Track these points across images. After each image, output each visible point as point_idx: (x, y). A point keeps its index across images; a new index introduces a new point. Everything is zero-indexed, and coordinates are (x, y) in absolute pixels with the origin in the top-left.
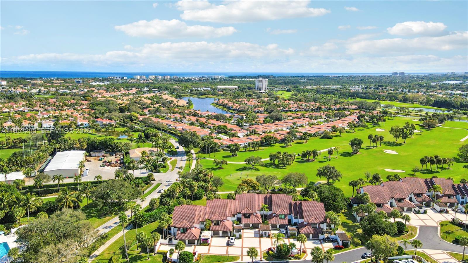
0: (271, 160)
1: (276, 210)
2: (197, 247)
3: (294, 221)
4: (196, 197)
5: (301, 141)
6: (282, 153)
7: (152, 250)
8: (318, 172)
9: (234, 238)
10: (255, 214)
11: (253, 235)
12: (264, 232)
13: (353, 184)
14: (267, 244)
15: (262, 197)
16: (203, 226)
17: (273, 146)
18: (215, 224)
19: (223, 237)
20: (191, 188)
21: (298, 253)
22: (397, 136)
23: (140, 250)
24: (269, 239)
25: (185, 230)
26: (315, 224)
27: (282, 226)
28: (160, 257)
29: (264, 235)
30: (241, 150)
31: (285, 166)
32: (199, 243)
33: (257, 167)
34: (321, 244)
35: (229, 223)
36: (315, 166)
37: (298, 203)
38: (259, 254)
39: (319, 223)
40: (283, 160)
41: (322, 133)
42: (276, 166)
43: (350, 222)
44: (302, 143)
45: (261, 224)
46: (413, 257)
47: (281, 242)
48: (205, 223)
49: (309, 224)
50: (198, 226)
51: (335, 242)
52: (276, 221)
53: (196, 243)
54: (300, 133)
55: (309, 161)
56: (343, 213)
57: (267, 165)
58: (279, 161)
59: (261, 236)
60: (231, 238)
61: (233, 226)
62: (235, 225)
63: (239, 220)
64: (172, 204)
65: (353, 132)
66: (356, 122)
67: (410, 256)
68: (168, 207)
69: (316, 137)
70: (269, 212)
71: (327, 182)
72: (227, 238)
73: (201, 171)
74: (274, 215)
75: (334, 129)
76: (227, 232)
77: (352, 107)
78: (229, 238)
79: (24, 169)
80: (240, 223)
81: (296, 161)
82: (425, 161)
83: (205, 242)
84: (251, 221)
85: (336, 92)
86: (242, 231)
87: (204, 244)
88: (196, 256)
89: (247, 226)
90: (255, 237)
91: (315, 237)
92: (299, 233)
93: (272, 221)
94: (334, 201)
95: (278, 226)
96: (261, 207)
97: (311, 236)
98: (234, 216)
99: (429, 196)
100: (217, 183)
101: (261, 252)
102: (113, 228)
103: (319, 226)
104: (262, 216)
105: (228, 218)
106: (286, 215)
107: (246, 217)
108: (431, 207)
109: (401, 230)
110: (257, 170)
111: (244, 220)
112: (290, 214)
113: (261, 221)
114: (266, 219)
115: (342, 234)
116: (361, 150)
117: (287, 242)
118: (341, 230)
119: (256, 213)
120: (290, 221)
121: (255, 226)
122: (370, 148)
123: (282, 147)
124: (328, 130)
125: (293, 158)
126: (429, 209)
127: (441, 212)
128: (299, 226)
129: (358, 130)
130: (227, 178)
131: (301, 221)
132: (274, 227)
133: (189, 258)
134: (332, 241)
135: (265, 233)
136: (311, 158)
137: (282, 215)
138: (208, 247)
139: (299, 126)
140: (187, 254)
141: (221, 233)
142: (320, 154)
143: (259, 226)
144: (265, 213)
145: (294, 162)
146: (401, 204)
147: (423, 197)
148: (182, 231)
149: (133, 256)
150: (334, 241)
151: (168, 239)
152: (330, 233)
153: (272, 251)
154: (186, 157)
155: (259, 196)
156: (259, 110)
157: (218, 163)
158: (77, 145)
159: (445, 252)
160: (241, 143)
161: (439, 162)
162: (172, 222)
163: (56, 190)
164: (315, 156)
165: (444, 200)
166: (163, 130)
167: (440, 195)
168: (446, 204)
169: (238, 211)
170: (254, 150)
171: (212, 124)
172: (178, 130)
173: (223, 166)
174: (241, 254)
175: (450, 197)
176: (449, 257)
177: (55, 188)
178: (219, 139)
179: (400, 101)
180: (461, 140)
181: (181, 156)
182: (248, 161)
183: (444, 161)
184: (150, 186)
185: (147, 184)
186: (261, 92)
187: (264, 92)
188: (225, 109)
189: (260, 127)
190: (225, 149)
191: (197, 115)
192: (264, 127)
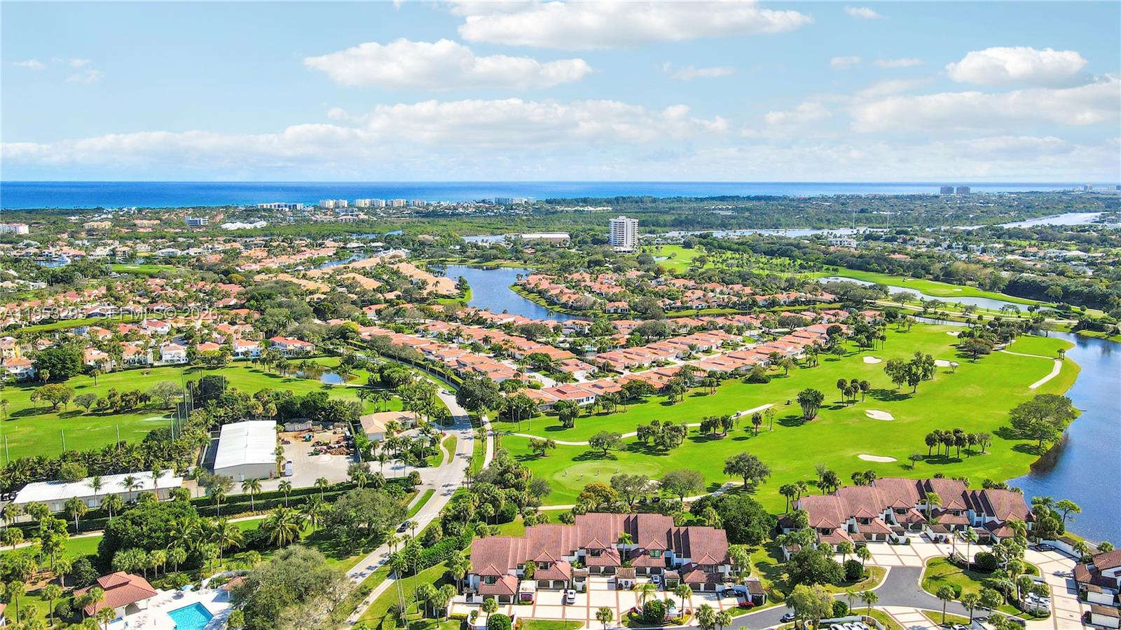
0: (640, 438)
1: (644, 543)
2: (513, 606)
3: (676, 560)
4: (503, 518)
5: (701, 390)
6: (662, 423)
7: (443, 613)
8: (726, 466)
9: (574, 591)
10: (609, 550)
11: (605, 586)
12: (624, 580)
13: (787, 491)
14: (628, 601)
15: (621, 518)
16: (521, 572)
17: (646, 402)
18: (541, 568)
19: (556, 589)
20: (494, 501)
21: (679, 616)
22: (898, 380)
23: (421, 613)
24: (632, 593)
25: (493, 580)
26: (709, 566)
27: (655, 570)
28: (456, 624)
29: (624, 586)
30: (582, 412)
31: (667, 450)
32: (516, 600)
33: (613, 453)
34: (719, 599)
35: (565, 566)
36: (727, 449)
37: (682, 530)
38: (615, 617)
39: (717, 565)
40: (663, 437)
41: (749, 370)
42: (651, 451)
43: (773, 562)
44: (705, 394)
45: (619, 566)
46: (863, 619)
47: (649, 598)
48: (525, 566)
49: (699, 567)
50: (514, 572)
51: (742, 596)
52: (645, 560)
53: (512, 602)
54: (703, 373)
55: (716, 437)
56: (764, 545)
57: (633, 448)
58: (655, 441)
59: (620, 587)
60: (569, 591)
61: (572, 570)
62: (575, 569)
63: (582, 560)
64: (463, 532)
65: (814, 366)
66: (825, 341)
67: (859, 617)
68: (458, 538)
69: (737, 378)
70: (633, 547)
71: (743, 484)
72: (562, 591)
73: (509, 467)
74: (641, 551)
75: (774, 359)
76: (561, 582)
77: (823, 297)
78: (566, 592)
79: (174, 464)
80: (584, 565)
81: (689, 438)
82: (935, 441)
83: (527, 599)
84: (602, 561)
85: (797, 252)
86: (586, 579)
87: (525, 602)
88: (514, 622)
89: (595, 571)
90: (609, 589)
91: (710, 588)
92: (682, 582)
93: (638, 562)
94: (746, 525)
95: (648, 570)
96: (619, 536)
97: (702, 586)
98: (572, 553)
99: (922, 511)
100: (540, 489)
101: (618, 613)
102: (367, 576)
103: (716, 569)
104: (621, 552)
105: (563, 558)
106: (662, 551)
107: (593, 555)
108: (922, 533)
109: (853, 574)
110: (613, 458)
111: (591, 560)
112: (667, 550)
113: (619, 562)
114: (628, 558)
115: (754, 583)
116: (820, 412)
117: (661, 596)
118: (755, 576)
119: (610, 548)
120: (668, 560)
121: (609, 571)
122: (841, 407)
123: (664, 404)
124: (763, 363)
125: (683, 434)
126: (918, 535)
127: (936, 541)
128: (683, 570)
129: (827, 360)
130: (557, 477)
131: (685, 561)
132: (641, 572)
133: (505, 625)
134: (737, 595)
135: (627, 583)
136: (720, 430)
137: (654, 550)
138: (531, 607)
139: (703, 351)
140: (501, 618)
141: (551, 583)
142: (738, 423)
143: (616, 571)
144: (627, 546)
145: (686, 440)
146: (866, 529)
147: (910, 514)
148: (488, 581)
149: (413, 622)
150: (739, 594)
151: (465, 595)
152: (734, 581)
153: (636, 612)
154: (472, 432)
155: (615, 517)
156: (618, 308)
157: (536, 446)
158: (260, 410)
159: (920, 610)
160: (581, 398)
161: (960, 441)
162: (471, 567)
163: (247, 506)
164: (726, 428)
165: (945, 519)
166: (418, 365)
167: (941, 510)
168: (947, 527)
169: (579, 545)
170: (607, 414)
171: (519, 349)
172: (449, 364)
173: (547, 451)
174: (586, 618)
175: (956, 513)
176: (923, 619)
177: (246, 503)
178: (536, 387)
179: (936, 279)
180: (1030, 387)
181: (463, 428)
182: (596, 442)
183: (972, 440)
184: (415, 495)
185: (409, 491)
186: (623, 249)
187: (630, 249)
188: (543, 302)
189: (618, 358)
190: (549, 410)
191: (483, 323)
192: (628, 356)
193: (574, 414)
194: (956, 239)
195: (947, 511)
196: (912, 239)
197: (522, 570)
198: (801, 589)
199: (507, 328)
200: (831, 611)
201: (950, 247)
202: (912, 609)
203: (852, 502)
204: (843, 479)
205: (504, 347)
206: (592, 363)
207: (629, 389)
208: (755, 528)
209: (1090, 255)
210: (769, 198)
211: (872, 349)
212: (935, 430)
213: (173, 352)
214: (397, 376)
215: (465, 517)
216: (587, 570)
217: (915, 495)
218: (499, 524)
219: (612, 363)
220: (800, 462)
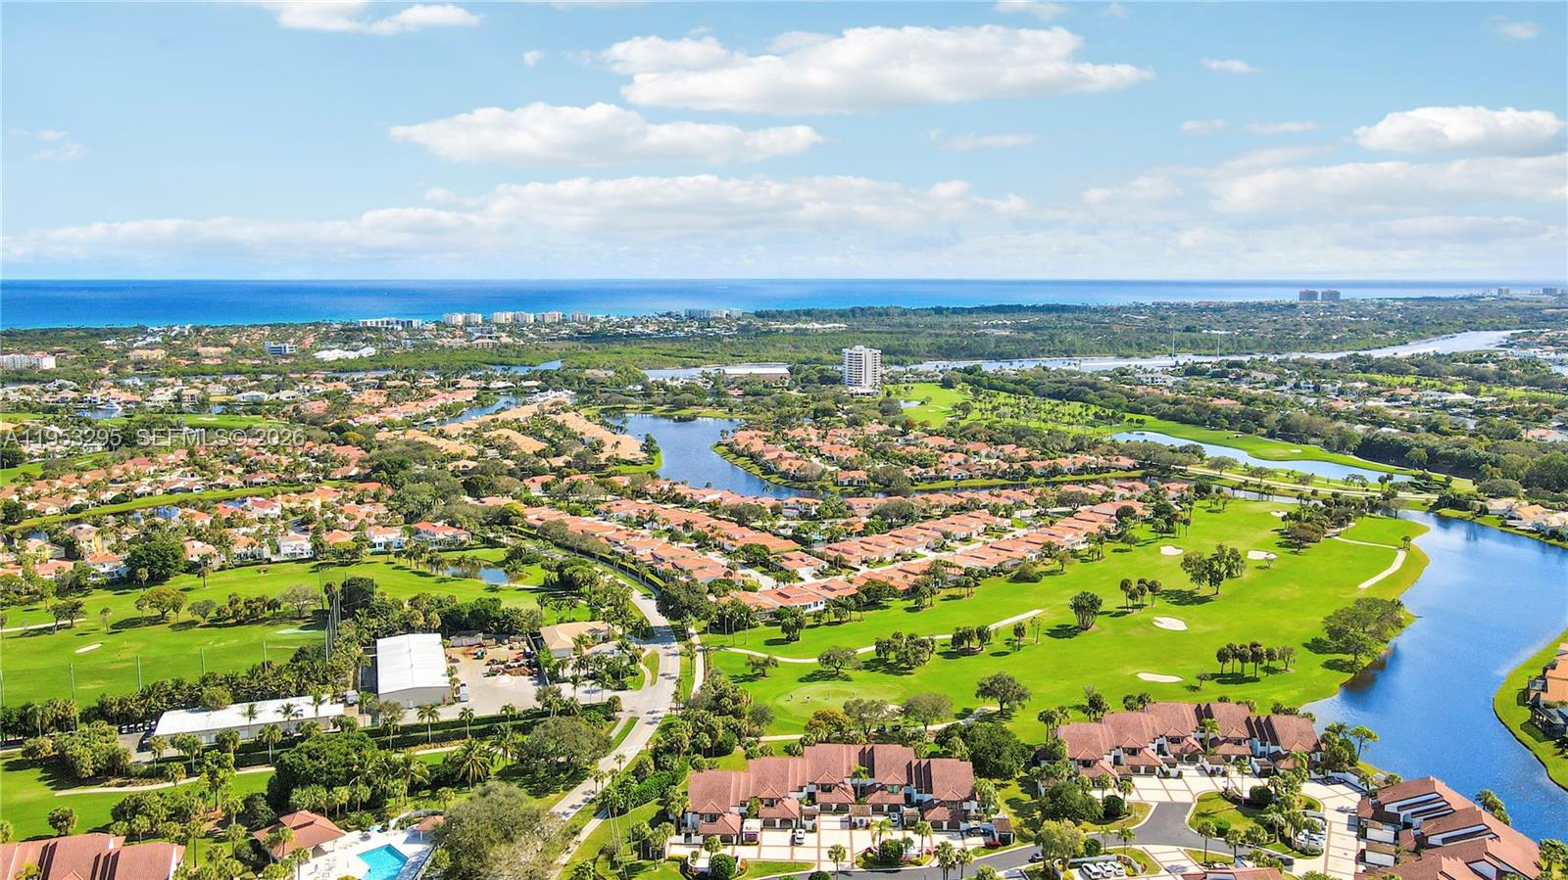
0: (879, 653)
1: (879, 778)
2: (737, 847)
3: (916, 797)
4: (721, 750)
5: (955, 591)
6: (905, 637)
7: (660, 854)
8: (979, 688)
9: (803, 831)
10: (842, 786)
11: (838, 825)
12: (858, 819)
13: (1047, 718)
14: (863, 841)
15: (855, 750)
16: (744, 810)
17: (887, 607)
18: (766, 805)
19: (782, 829)
20: (711, 731)
21: (918, 856)
22: (1198, 578)
23: (636, 854)
24: (867, 833)
25: (713, 818)
26: (953, 802)
27: (894, 808)
28: (675, 866)
29: (859, 825)
30: (810, 621)
31: (910, 668)
32: (740, 840)
33: (846, 672)
34: (963, 839)
35: (792, 804)
36: (982, 667)
37: (924, 762)
38: (848, 857)
39: (961, 802)
40: (906, 653)
41: (1016, 565)
42: (892, 669)
43: (1026, 798)
44: (960, 597)
45: (853, 803)
46: (1119, 858)
47: (886, 836)
48: (748, 804)
49: (942, 804)
50: (736, 810)
51: (989, 835)
52: (882, 797)
53: (735, 842)
54: (958, 570)
55: (969, 652)
56: (1018, 780)
57: (870, 666)
58: (897, 657)
59: (854, 826)
60: (797, 831)
61: (800, 808)
62: (804, 807)
63: (811, 796)
64: (676, 766)
65: (1098, 559)
66: (1114, 525)
67: (1114, 856)
68: (672, 773)
69: (1000, 576)
70: (869, 782)
71: (999, 709)
72: (790, 830)
73: (725, 690)
74: (877, 786)
75: (1049, 550)
76: (789, 821)
77: (1119, 463)
78: (794, 831)
79: (330, 687)
80: (814, 802)
81: (938, 654)
82: (1228, 656)
83: (751, 839)
84: (835, 798)
85: (1092, 395)
86: (817, 817)
87: (749, 843)
88: (739, 863)
89: (826, 809)
90: (842, 828)
91: (953, 826)
92: (923, 819)
93: (875, 798)
94: (997, 757)
95: (886, 807)
96: (854, 770)
97: (945, 824)
98: (800, 790)
99: (1201, 740)
100: (761, 716)
101: (852, 855)
102: (571, 815)
103: (962, 806)
104: (855, 788)
105: (791, 794)
106: (901, 787)
107: (824, 791)
108: (1198, 765)
109: (1113, 811)
110: (847, 679)
111: (821, 797)
112: (907, 785)
113: (853, 798)
114: (863, 795)
115: (1003, 821)
116: (1098, 619)
117: (898, 835)
118: (1005, 813)
119: (843, 783)
120: (908, 797)
121: (841, 809)
122: (1124, 613)
123: (909, 610)
124: (1034, 556)
125: (931, 649)
126: (1193, 767)
127: (1212, 774)
128: (924, 807)
129: (1115, 551)
130: (781, 702)
131: (927, 797)
132: (878, 809)
133: (729, 866)
134: (983, 834)
135: (861, 821)
136: (975, 644)
137: (893, 786)
138: (756, 848)
139: (961, 540)
140: (723, 859)
141: (778, 821)
142: (997, 635)
143: (850, 808)
144: (861, 781)
145: (934, 656)
146: (1134, 760)
147: (1185, 743)
148: (708, 819)
149: (628, 864)
150: (986, 833)
151: (683, 835)
152: (980, 819)
153: (872, 852)
154: (677, 646)
155: (849, 749)
156: (853, 479)
157: (756, 665)
158: (421, 621)
159: (1182, 849)
160: (808, 603)
161: (1257, 657)
162: (690, 804)
163: (423, 737)
164: (983, 641)
165: (1224, 749)
166: (603, 559)
167: (1221, 739)
168: (1227, 758)
169: (808, 780)
170: (840, 623)
171: (729, 538)
172: (643, 559)
173: (768, 670)
174: (816, 858)
175: (1238, 742)
176: (1183, 857)
177: (422, 734)
178: (753, 589)
179: (1271, 435)
180: (1360, 586)
181: (665, 642)
182: (827, 659)
183: (1270, 655)
184: (616, 724)
185: (609, 719)
186: (860, 391)
187: (871, 391)
188: (756, 470)
189: (853, 549)
190: (768, 618)
191: (681, 502)
192: (867, 546)
193: (799, 625)
194: (1305, 375)
195: (1227, 740)
196: (1248, 375)
197: (746, 808)
198: (1050, 825)
199: (713, 508)
200: (1081, 849)
201: (1297, 386)
202: (1174, 848)
203: (1119, 729)
204: (1113, 704)
205: (710, 535)
206: (820, 557)
207: (866, 592)
208: (1007, 761)
209: (1479, 399)
210: (1063, 309)
211: (1172, 535)
212: (1228, 643)
213: (294, 543)
214: (581, 575)
215: (679, 748)
216: (818, 807)
217: (1192, 721)
218: (715, 756)
219: (846, 556)
220: (1067, 683)
